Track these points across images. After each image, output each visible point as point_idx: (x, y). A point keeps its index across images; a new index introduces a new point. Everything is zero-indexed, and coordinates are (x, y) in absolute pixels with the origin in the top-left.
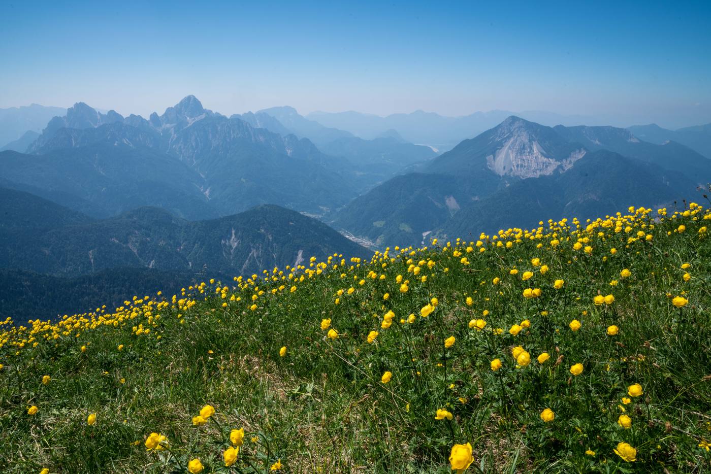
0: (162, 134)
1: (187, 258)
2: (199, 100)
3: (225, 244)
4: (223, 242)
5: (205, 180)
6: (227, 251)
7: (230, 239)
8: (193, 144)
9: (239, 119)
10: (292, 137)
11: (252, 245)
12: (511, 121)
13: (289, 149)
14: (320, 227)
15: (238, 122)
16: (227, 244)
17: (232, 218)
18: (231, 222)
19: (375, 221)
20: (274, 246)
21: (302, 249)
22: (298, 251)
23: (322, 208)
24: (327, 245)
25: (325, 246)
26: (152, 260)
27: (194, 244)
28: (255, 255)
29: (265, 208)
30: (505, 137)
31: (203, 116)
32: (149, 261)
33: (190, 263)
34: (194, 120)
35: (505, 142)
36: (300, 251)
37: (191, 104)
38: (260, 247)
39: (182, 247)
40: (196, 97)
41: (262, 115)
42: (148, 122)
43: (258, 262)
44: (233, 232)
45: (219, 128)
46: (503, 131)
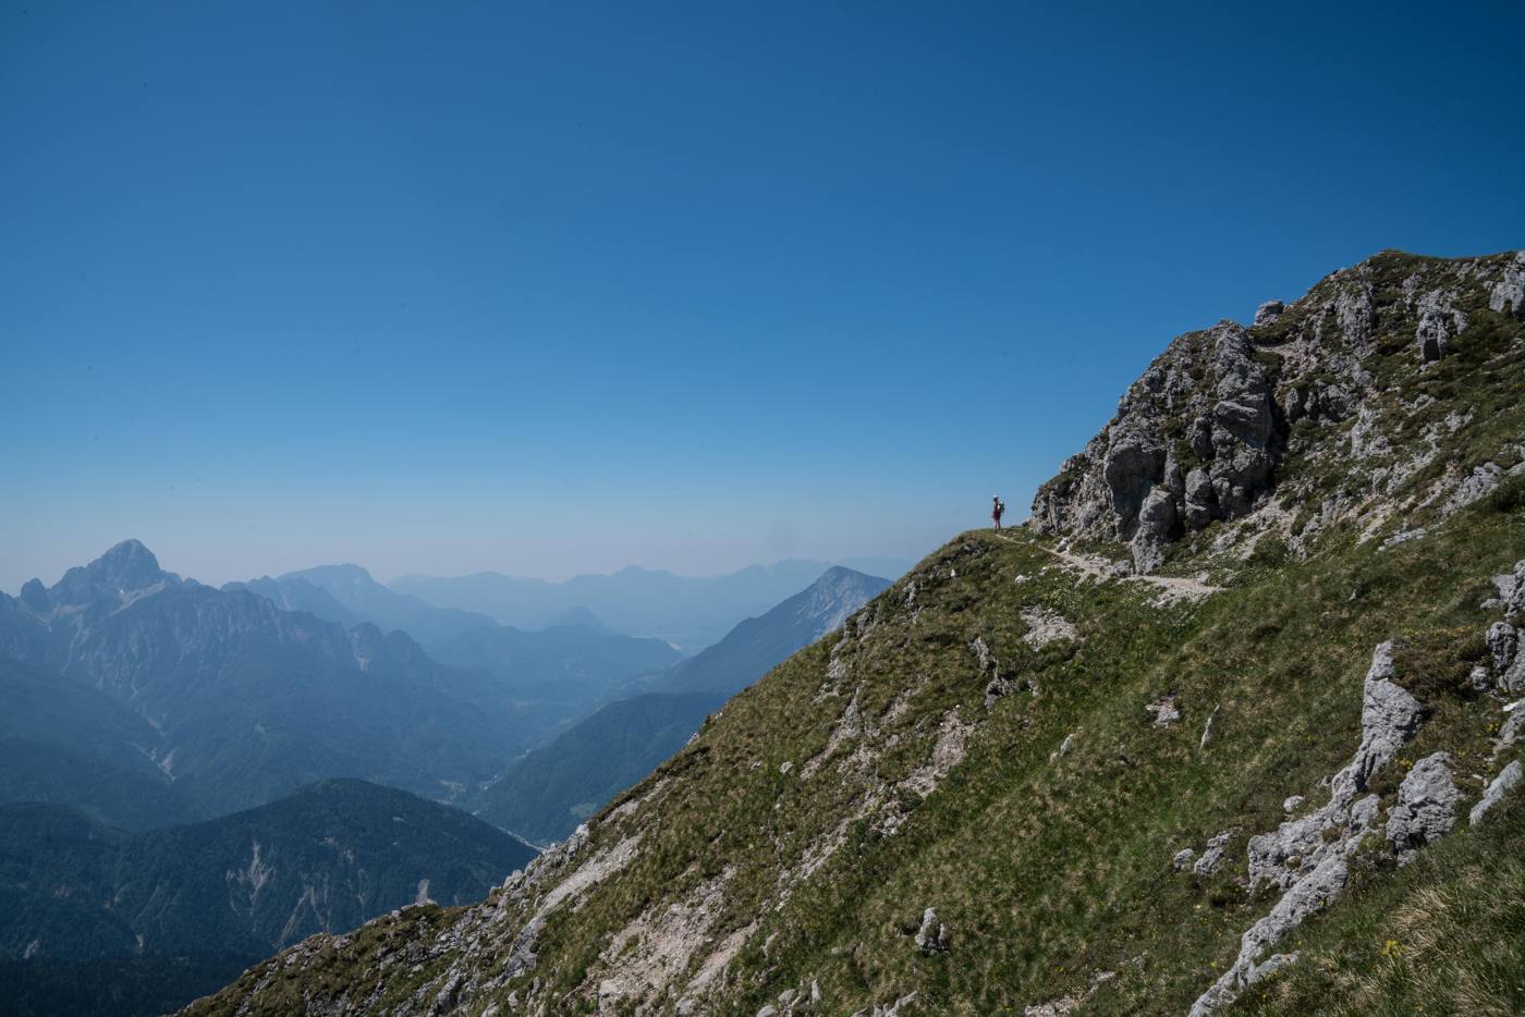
0: (50, 629)
1: (132, 926)
2: (151, 550)
3: (234, 880)
4: (230, 875)
5: (163, 734)
6: (239, 896)
7: (246, 867)
8: (134, 650)
9: (247, 592)
10: (369, 629)
11: (305, 877)
12: (834, 577)
13: (361, 656)
14: (462, 825)
15: (244, 601)
16: (241, 879)
17: (251, 815)
18: (251, 825)
19: (573, 805)
20: (360, 876)
21: (427, 878)
22: (418, 882)
23: (445, 783)
24: (485, 863)
25: (482, 866)
26: (30, 941)
27: (152, 886)
28: (313, 902)
29: (334, 786)
30: (827, 608)
31: (160, 586)
32: (20, 945)
33: (140, 938)
34: (137, 595)
35: (828, 619)
36: (423, 881)
37: (133, 560)
38: (326, 880)
39: (116, 899)
40: (146, 545)
41: (296, 583)
42: (14, 602)
43: (320, 918)
44: (256, 848)
45: (199, 614)
46: (821, 598)
